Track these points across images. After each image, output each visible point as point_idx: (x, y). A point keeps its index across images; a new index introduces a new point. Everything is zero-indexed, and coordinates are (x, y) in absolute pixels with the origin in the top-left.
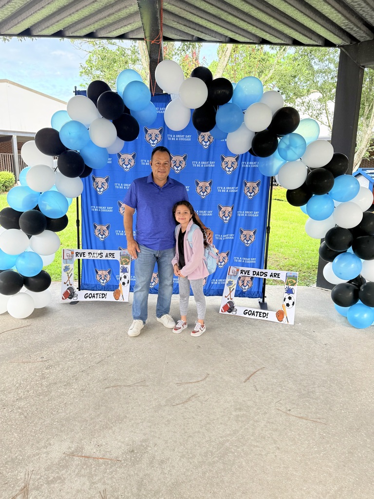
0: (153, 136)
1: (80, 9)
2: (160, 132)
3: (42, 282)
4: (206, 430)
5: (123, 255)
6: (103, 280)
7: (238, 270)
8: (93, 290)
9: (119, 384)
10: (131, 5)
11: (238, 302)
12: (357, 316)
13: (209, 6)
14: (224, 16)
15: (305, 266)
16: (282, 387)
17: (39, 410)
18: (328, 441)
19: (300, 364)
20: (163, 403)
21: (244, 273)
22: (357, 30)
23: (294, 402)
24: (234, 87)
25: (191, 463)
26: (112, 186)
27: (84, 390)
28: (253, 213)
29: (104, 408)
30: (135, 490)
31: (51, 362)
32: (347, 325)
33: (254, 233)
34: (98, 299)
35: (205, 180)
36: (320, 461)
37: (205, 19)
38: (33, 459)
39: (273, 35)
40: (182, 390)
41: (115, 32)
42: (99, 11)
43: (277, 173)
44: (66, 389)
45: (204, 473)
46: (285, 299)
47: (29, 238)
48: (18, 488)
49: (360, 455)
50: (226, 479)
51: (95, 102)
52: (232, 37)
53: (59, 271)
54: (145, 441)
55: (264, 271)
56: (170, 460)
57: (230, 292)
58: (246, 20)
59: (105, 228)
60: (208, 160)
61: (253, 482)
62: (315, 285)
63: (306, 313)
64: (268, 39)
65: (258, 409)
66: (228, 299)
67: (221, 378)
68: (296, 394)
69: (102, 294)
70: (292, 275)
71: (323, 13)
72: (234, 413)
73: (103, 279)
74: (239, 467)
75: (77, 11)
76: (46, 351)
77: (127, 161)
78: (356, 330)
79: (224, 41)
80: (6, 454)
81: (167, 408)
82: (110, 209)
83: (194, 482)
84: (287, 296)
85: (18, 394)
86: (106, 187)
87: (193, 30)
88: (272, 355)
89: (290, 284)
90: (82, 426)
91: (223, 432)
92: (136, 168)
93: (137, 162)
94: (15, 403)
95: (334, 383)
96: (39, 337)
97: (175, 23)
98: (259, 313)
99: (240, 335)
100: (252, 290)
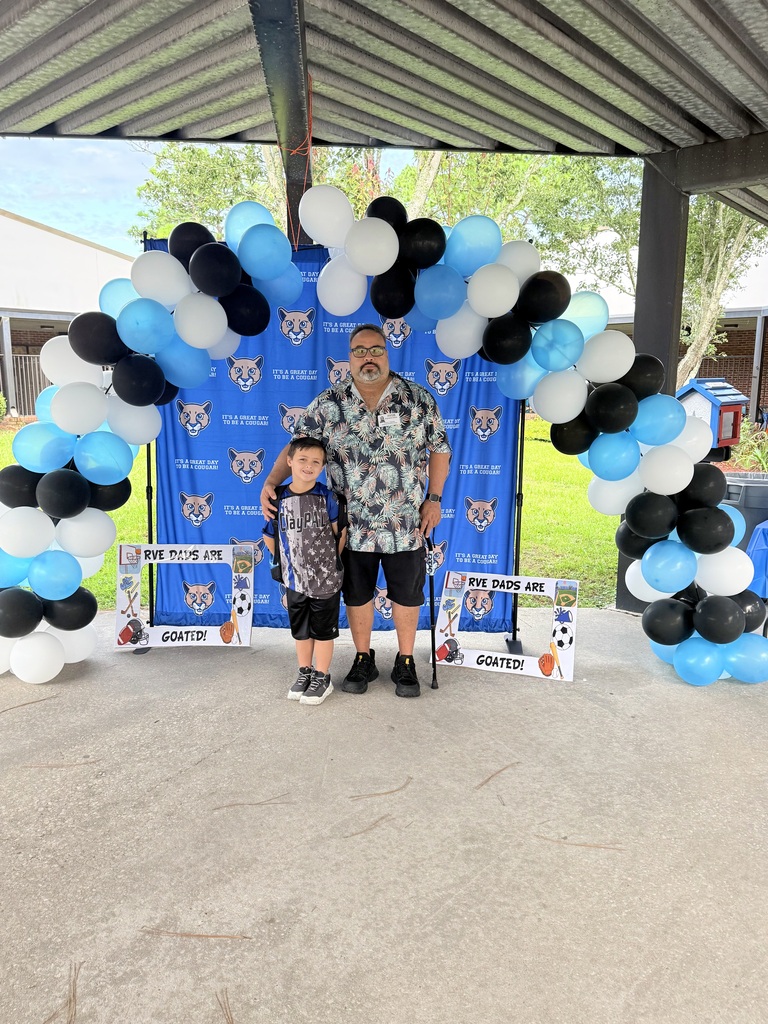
0: (297, 325)
2: (310, 317)
3: (79, 610)
4: (410, 878)
5: (239, 554)
6: (200, 605)
7: (464, 579)
8: (180, 625)
9: (240, 801)
10: (253, 86)
11: (465, 639)
12: (692, 661)
13: (398, 89)
14: (426, 104)
15: (595, 570)
16: (550, 797)
17: (86, 854)
18: (636, 891)
19: (586, 754)
20: (326, 832)
21: (475, 583)
22: (672, 128)
23: (573, 823)
24: (448, 234)
25: (382, 938)
26: (216, 420)
27: (172, 814)
28: (490, 469)
29: (213, 845)
30: (279, 988)
31: (104, 765)
32: (676, 680)
33: (493, 506)
34: (190, 643)
36: (622, 925)
37: (392, 110)
38: (82, 942)
39: (519, 137)
40: (361, 807)
41: (219, 131)
42: (192, 94)
43: (532, 393)
44: (137, 813)
45: (408, 954)
46: (555, 631)
47: (56, 524)
48: (58, 994)
49: (695, 913)
50: (448, 962)
51: (185, 263)
52: (441, 139)
53: (107, 589)
54: (294, 901)
55: (514, 578)
56: (343, 933)
57: (451, 622)
58: (468, 111)
59: (202, 501)
60: (401, 368)
61: (499, 966)
62: (613, 606)
63: (595, 660)
64: (508, 143)
65: (505, 837)
66: (447, 635)
67: (436, 784)
68: (578, 808)
69: (198, 633)
70: (567, 585)
71: (609, 101)
72: (461, 847)
73: (198, 601)
74: (472, 941)
75: (150, 94)
76: (93, 743)
77: (246, 373)
78: (692, 688)
79: (428, 145)
80: (29, 935)
81: (334, 842)
82: (213, 465)
83: (389, 970)
84: (558, 626)
85: (43, 826)
86: (205, 422)
87: (368, 128)
88: (532, 740)
89: (563, 603)
90: (172, 880)
91: (441, 881)
92: (264, 385)
93: (265, 374)
94: (39, 843)
95: (648, 787)
96: (75, 717)
97: (335, 116)
98: (505, 662)
99: (471, 704)
100: (493, 617)
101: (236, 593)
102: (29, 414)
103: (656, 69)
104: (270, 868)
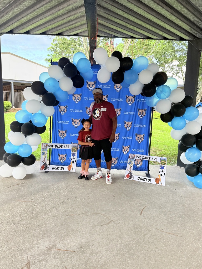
0: (91, 85)
1: (56, 22)
2: (95, 83)
3: (31, 160)
4: (119, 238)
5: (73, 147)
6: (62, 160)
7: (134, 156)
8: (57, 165)
9: (73, 214)
10: (82, 21)
11: (134, 172)
12: (199, 181)
13: (121, 22)
14: (129, 26)
15: (171, 155)
16: (159, 218)
17: (32, 226)
18: (183, 245)
19: (168, 206)
20: (96, 224)
21: (137, 157)
22: (197, 33)
23: (165, 225)
24: (134, 61)
25: (112, 254)
26: (68, 111)
27: (55, 216)
28: (143, 126)
29: (65, 226)
30: (84, 266)
31: (37, 202)
32: (194, 187)
33: (143, 136)
34: (60, 170)
36: (179, 255)
37: (119, 27)
38: (31, 250)
39: (154, 35)
41: (72, 33)
42: (65, 23)
43: (155, 105)
44: (45, 216)
45: (119, 259)
46: (160, 172)
47: (26, 137)
48: (24, 264)
49: (200, 253)
50: (130, 262)
51: (62, 68)
52: (132, 36)
53: (38, 155)
54: (88, 242)
55: (148, 156)
56: (101, 252)
57: (130, 168)
58: (140, 28)
59: (64, 132)
60: (119, 98)
61: (144, 264)
62: (176, 165)
63: (171, 180)
64: (151, 37)
65: (146, 228)
66: (129, 171)
67: (126, 212)
68: (166, 221)
69: (62, 167)
70: (164, 159)
71: (180, 25)
72: (134, 230)
74: (137, 256)
75: (55, 23)
76: (34, 196)
77: (77, 98)
78: (198, 189)
79: (128, 37)
80: (17, 247)
81: (98, 227)
82: (67, 123)
83: (114, 263)
84: (161, 170)
85: (21, 218)
86: (65, 111)
87: (112, 32)
88: (153, 201)
89: (162, 164)
90: (55, 234)
91: (128, 239)
92: (81, 102)
94: (19, 222)
95: (186, 216)
96: (29, 189)
97: (104, 29)
98: (146, 179)
99: (136, 191)
100: (142, 167)
101: (72, 157)
102: (20, 108)
103: (194, 16)
104: (81, 233)
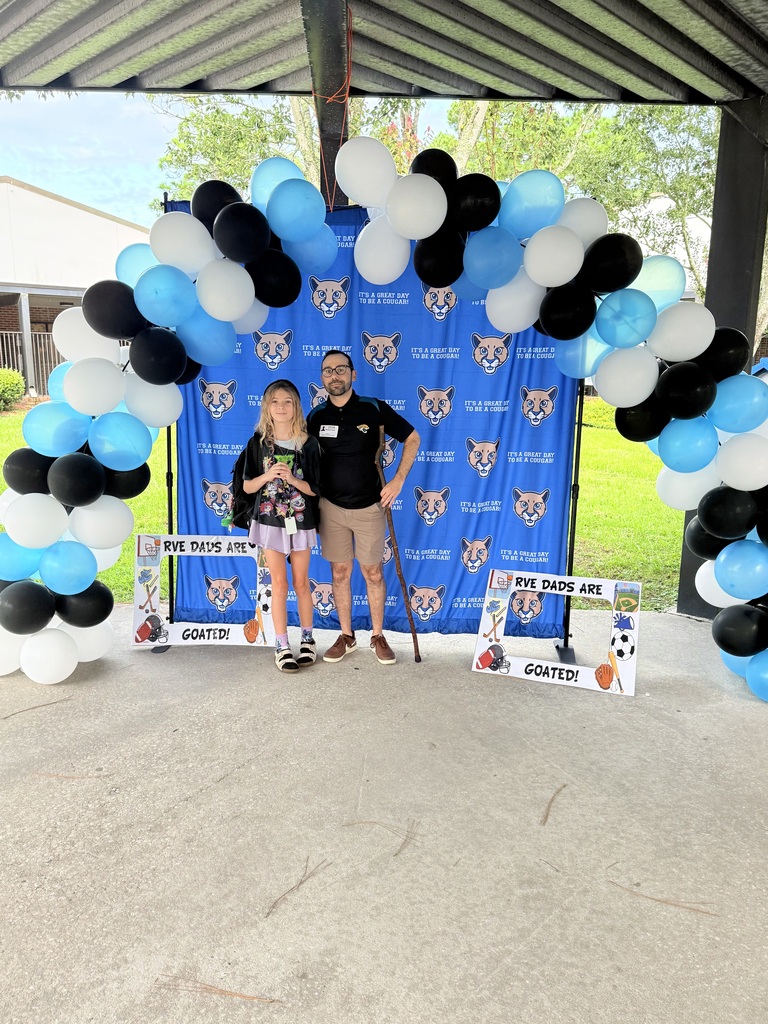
0: (329, 295)
1: (177, 33)
2: (344, 287)
3: (94, 605)
4: (461, 928)
6: (223, 601)
7: (510, 578)
8: (201, 622)
10: (285, 24)
11: (511, 645)
14: (479, 43)
15: (651, 568)
16: (618, 833)
17: (97, 884)
18: (727, 954)
19: (654, 782)
20: (363, 868)
21: (523, 583)
22: (760, 69)
23: (645, 866)
24: (503, 191)
26: (241, 401)
27: (192, 841)
28: (542, 457)
29: (236, 880)
31: (118, 780)
32: (750, 696)
33: (544, 498)
34: (212, 642)
35: (439, 387)
36: (713, 998)
37: (440, 51)
38: (89, 993)
39: (581, 82)
41: (247, 80)
42: (217, 37)
43: (594, 372)
44: (153, 837)
46: (614, 640)
47: (69, 512)
51: (209, 226)
52: (493, 87)
53: (125, 581)
54: (329, 952)
55: (567, 579)
56: (386, 995)
57: (495, 626)
58: (526, 51)
59: (226, 489)
60: (444, 344)
62: (674, 609)
63: (658, 671)
64: (569, 90)
65: (568, 882)
66: (491, 640)
67: (486, 814)
68: (650, 848)
69: (220, 631)
70: (628, 588)
71: (690, 36)
72: (518, 892)
73: (221, 597)
74: (536, 1011)
75: (172, 37)
76: (106, 755)
77: (274, 351)
79: (477, 94)
81: (373, 880)
82: (237, 450)
84: (618, 633)
85: (51, 849)
86: (229, 403)
87: (411, 73)
88: (592, 764)
89: (624, 608)
90: (191, 920)
91: (497, 933)
92: (293, 363)
93: (295, 351)
94: (45, 870)
95: (729, 824)
96: (89, 724)
97: (375, 60)
98: (557, 672)
99: (520, 720)
100: (542, 622)
